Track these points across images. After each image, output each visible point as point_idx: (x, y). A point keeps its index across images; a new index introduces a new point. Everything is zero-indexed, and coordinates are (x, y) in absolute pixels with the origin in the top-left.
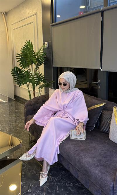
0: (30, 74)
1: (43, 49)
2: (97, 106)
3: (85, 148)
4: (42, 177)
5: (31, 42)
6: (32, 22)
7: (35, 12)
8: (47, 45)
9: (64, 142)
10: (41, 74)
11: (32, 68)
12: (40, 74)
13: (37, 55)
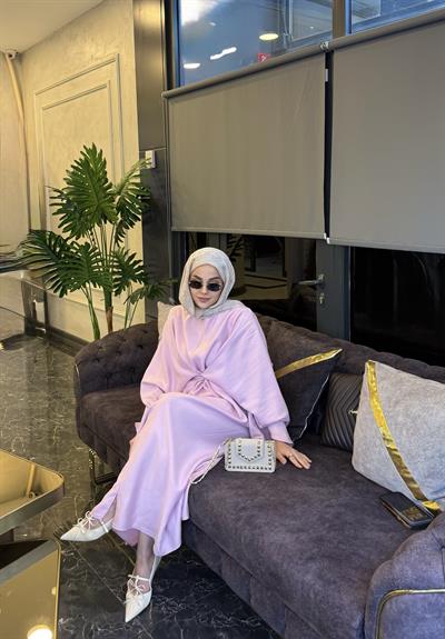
0: (95, 255)
1: (138, 173)
2: (314, 359)
4: (134, 593)
5: (98, 151)
6: (104, 87)
8: (151, 161)
10: (133, 256)
11: (101, 235)
12: (130, 254)
13: (119, 193)
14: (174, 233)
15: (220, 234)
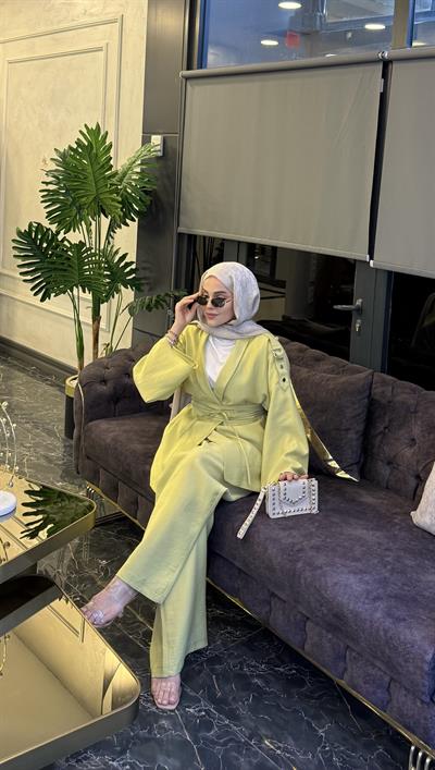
7: (113, 10)
8: (159, 148)
10: (124, 256)
12: (120, 254)
14: (180, 235)
15: (239, 242)
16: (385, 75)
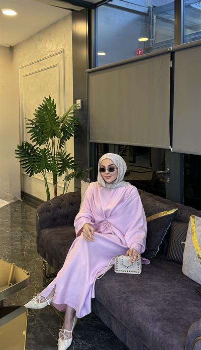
0: (49, 155)
1: (72, 111)
2: (163, 214)
3: (139, 288)
4: (63, 339)
5: (52, 100)
6: (56, 66)
7: (61, 47)
8: (79, 105)
9: (104, 278)
10: (69, 155)
11: (52, 144)
12: (67, 154)
13: (62, 122)
14: (91, 143)
15: (115, 145)
16: (172, 59)
